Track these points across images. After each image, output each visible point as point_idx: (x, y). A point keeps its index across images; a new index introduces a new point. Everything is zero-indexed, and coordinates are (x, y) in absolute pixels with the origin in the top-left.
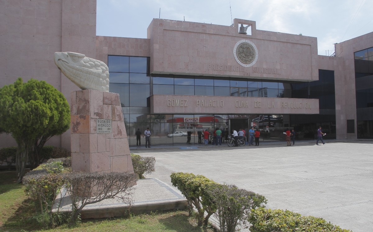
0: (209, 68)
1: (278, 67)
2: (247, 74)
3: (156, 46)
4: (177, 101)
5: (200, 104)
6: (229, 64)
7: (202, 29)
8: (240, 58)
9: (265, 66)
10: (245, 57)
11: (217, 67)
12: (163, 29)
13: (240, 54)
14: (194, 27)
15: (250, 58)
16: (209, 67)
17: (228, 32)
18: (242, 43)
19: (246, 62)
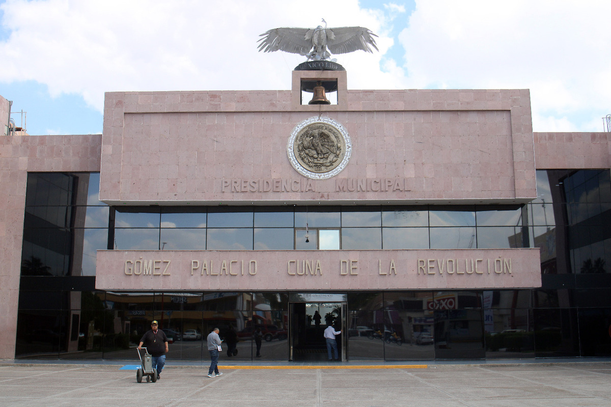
0: (223, 187)
1: (410, 173)
2: (322, 196)
3: (107, 150)
4: (146, 265)
5: (200, 269)
6: (275, 176)
7: (211, 104)
8: (302, 159)
9: (370, 174)
10: (316, 156)
11: (243, 185)
12: (124, 112)
13: (302, 150)
14: (192, 102)
15: (331, 157)
16: (224, 185)
17: (273, 104)
18: (309, 126)
19: (318, 167)
